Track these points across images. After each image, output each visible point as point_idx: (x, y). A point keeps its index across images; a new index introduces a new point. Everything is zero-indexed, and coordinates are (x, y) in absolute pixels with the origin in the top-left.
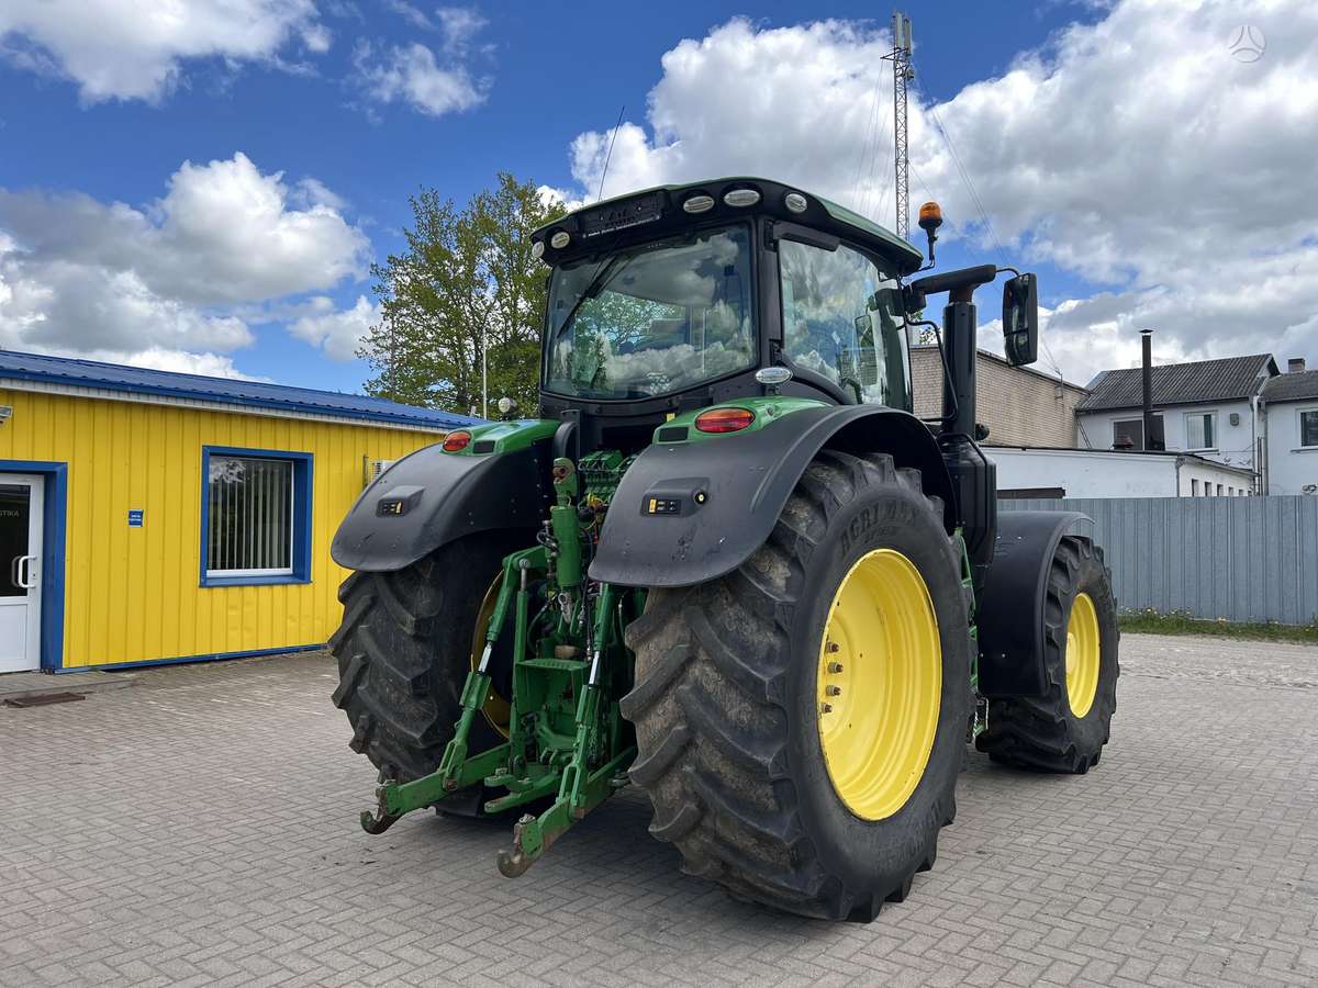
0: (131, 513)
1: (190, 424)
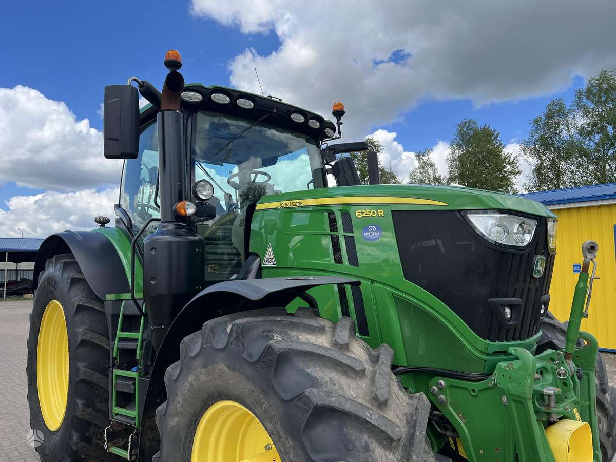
0: (574, 266)
1: (605, 214)
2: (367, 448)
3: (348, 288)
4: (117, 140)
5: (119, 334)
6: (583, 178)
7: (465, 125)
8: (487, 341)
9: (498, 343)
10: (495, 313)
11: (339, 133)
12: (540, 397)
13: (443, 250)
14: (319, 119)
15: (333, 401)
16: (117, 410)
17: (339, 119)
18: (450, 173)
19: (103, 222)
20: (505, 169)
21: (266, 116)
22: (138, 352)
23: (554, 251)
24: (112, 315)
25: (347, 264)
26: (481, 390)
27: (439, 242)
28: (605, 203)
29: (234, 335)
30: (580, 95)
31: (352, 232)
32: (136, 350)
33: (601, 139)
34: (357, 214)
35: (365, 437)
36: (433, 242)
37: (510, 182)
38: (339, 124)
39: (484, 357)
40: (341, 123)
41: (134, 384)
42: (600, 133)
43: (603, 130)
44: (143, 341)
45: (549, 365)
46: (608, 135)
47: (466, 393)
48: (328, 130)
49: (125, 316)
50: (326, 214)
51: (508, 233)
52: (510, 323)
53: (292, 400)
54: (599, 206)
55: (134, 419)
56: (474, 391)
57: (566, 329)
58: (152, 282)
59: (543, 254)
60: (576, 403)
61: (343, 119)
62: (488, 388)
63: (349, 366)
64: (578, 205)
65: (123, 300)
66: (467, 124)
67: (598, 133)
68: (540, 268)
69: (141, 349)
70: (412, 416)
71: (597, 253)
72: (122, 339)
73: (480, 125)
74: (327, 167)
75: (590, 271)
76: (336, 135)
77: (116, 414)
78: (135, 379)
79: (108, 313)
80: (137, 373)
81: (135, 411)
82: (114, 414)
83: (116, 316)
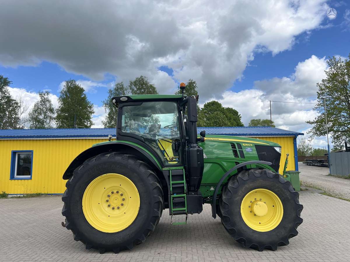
5: (171, 182)
13: (266, 155)
27: (265, 153)
31: (242, 149)
32: (184, 187)
34: (243, 145)
36: (264, 153)
41: (184, 198)
44: (186, 183)
49: (172, 176)
50: (230, 144)
55: (185, 210)
65: (170, 170)
69: (186, 186)
72: (173, 184)
77: (173, 211)
78: (184, 197)
79: (166, 175)
80: (185, 195)
81: (185, 207)
82: (172, 211)
83: (169, 176)
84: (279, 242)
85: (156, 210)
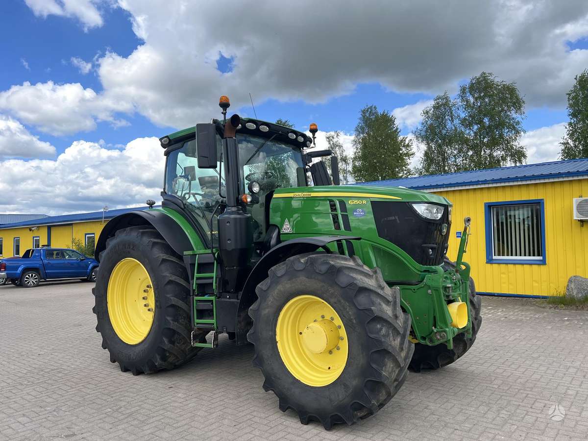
0: (457, 233)
1: (479, 195)
2: (380, 304)
3: (344, 242)
4: (207, 157)
5: (196, 275)
6: (464, 162)
7: (367, 111)
8: (421, 265)
9: (425, 266)
10: (424, 251)
11: (314, 144)
12: (445, 288)
13: (398, 222)
14: (304, 136)
15: (365, 285)
16: (197, 321)
17: (314, 135)
18: (355, 154)
19: (151, 204)
20: (401, 152)
21: (275, 136)
22: (214, 284)
23: (451, 222)
24: (190, 264)
25: (343, 229)
26: (418, 289)
27: (397, 218)
28: (479, 186)
29: (309, 263)
30: (463, 90)
31: (346, 212)
32: (212, 284)
33: (478, 129)
34: (350, 203)
35: (379, 300)
36: (393, 218)
37: (405, 162)
38: (314, 138)
39: (419, 273)
40: (315, 138)
41: (212, 304)
42: (478, 124)
43: (480, 122)
44: (216, 278)
45: (448, 276)
46: (484, 126)
47: (411, 291)
48: (308, 142)
49: (199, 264)
50: (328, 202)
51: (431, 213)
52: (431, 257)
53: (347, 287)
54: (475, 189)
55: (213, 324)
56: (414, 290)
57: (456, 265)
58: (229, 242)
59: (446, 223)
60: (460, 294)
61: (317, 134)
62: (422, 287)
63: (367, 273)
64: (460, 188)
65: (196, 255)
66: (369, 110)
67: (477, 124)
68: (445, 230)
69: (216, 283)
70: (393, 295)
71: (471, 222)
72: (198, 279)
73: (380, 111)
74: (307, 167)
75: (467, 231)
76: (312, 145)
77: (197, 324)
78: (212, 301)
79: (187, 262)
80: (213, 298)
81: (213, 319)
82: (195, 324)
83: (193, 265)
84: (333, 414)
85: (169, 318)
